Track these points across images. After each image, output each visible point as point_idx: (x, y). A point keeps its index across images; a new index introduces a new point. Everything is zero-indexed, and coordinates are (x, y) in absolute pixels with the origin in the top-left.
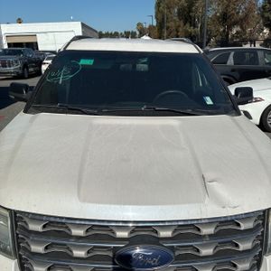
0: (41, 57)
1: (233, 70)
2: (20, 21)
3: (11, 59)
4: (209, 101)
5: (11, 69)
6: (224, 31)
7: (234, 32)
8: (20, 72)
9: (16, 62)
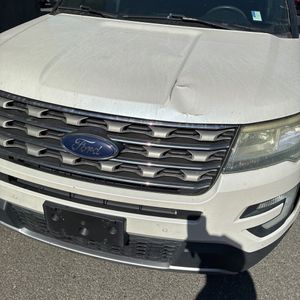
4: (257, 17)
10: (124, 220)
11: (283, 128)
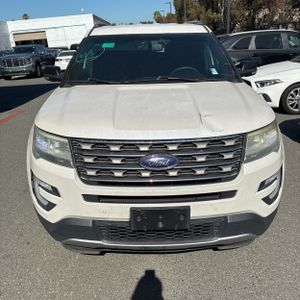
0: (53, 54)
1: (255, 55)
2: (26, 17)
3: (23, 56)
4: (215, 72)
5: (23, 68)
6: (250, 15)
7: (261, 15)
8: (33, 70)
9: (29, 60)
10: (189, 207)
11: (267, 133)
